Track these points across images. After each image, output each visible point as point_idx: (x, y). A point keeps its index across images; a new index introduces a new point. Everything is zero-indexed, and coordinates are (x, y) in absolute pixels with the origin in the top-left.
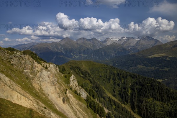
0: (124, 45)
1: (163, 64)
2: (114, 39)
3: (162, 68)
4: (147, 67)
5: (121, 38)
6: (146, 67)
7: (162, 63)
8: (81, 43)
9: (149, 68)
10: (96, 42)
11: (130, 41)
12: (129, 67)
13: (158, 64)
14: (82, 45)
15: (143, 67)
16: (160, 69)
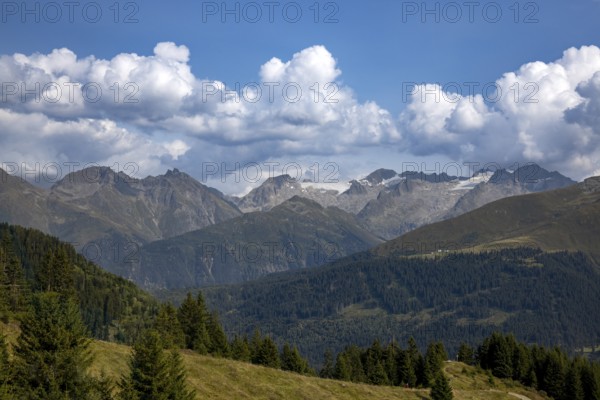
0: (373, 220)
1: (486, 291)
2: (319, 186)
3: (474, 316)
4: (391, 311)
5: (369, 178)
6: (385, 314)
7: (483, 287)
8: (83, 203)
9: (399, 317)
10: (188, 196)
11: (415, 195)
12: (294, 317)
13: (458, 292)
14: (82, 214)
15: (368, 313)
16: (463, 322)
